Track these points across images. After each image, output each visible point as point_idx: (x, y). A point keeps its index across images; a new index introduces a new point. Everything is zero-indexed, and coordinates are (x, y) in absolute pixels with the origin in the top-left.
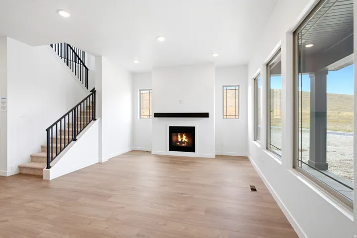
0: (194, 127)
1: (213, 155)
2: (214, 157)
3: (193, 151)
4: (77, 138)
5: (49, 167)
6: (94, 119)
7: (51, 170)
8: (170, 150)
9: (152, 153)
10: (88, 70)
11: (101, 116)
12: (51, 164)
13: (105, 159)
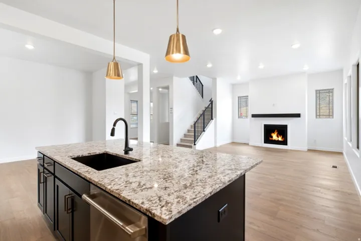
0: (286, 126)
1: (306, 149)
2: (307, 150)
3: (286, 144)
4: (205, 130)
5: (195, 145)
6: (212, 119)
7: (196, 146)
8: (265, 143)
9: (250, 144)
10: (202, 86)
11: (216, 117)
12: (196, 143)
13: (218, 145)
